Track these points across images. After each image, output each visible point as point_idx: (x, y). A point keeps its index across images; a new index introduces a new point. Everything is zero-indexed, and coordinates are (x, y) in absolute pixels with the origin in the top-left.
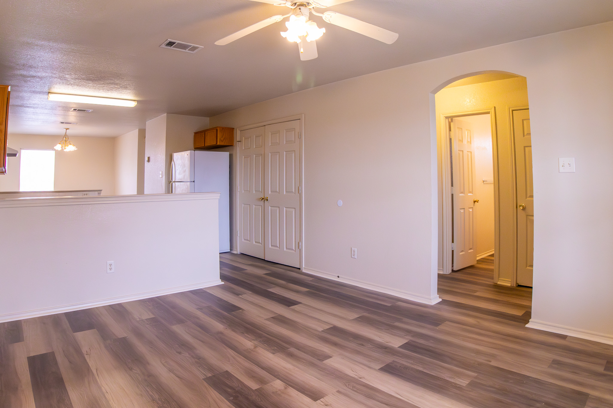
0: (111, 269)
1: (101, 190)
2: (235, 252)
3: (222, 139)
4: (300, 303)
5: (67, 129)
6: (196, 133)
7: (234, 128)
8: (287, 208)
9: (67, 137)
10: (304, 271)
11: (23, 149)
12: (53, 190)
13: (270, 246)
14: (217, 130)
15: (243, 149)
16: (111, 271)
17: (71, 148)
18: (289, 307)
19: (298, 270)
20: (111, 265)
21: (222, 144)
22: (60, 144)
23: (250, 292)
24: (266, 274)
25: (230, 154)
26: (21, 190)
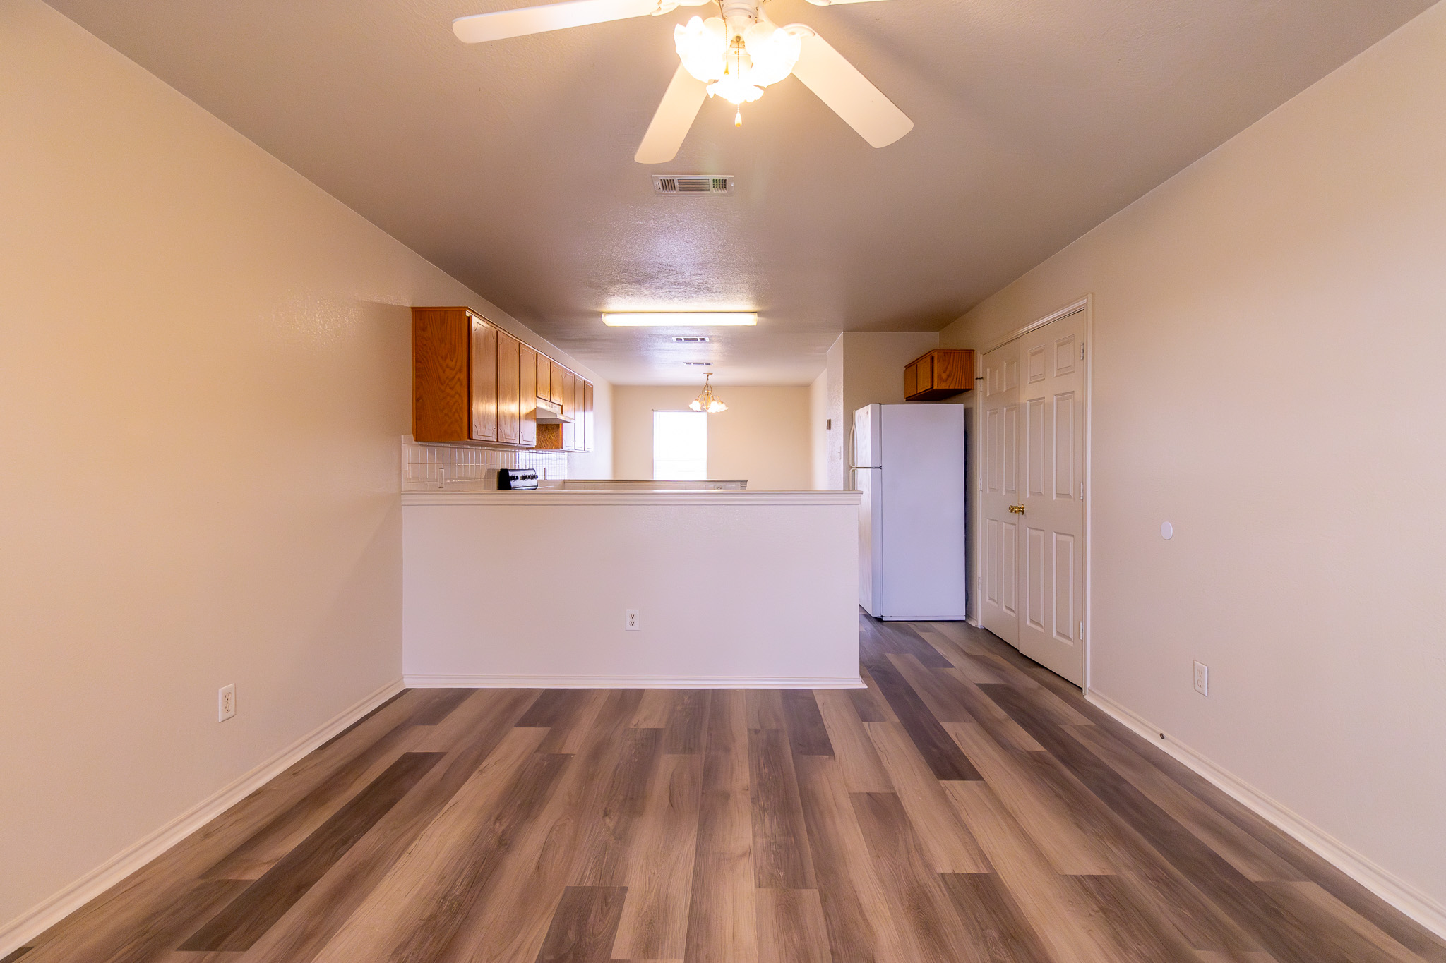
0: (632, 624)
1: (747, 481)
2: (973, 624)
3: (944, 376)
4: (979, 777)
5: (709, 374)
6: (908, 367)
7: (974, 351)
8: (1061, 534)
9: (709, 388)
10: (1088, 697)
11: (657, 411)
12: (705, 478)
13: (1028, 622)
14: (932, 358)
15: (988, 395)
16: (632, 628)
17: (716, 407)
18: (939, 779)
19: (1075, 693)
20: (632, 616)
21: (944, 386)
22: (697, 400)
23: (897, 720)
24: (984, 687)
25: (965, 410)
26: (656, 478)
